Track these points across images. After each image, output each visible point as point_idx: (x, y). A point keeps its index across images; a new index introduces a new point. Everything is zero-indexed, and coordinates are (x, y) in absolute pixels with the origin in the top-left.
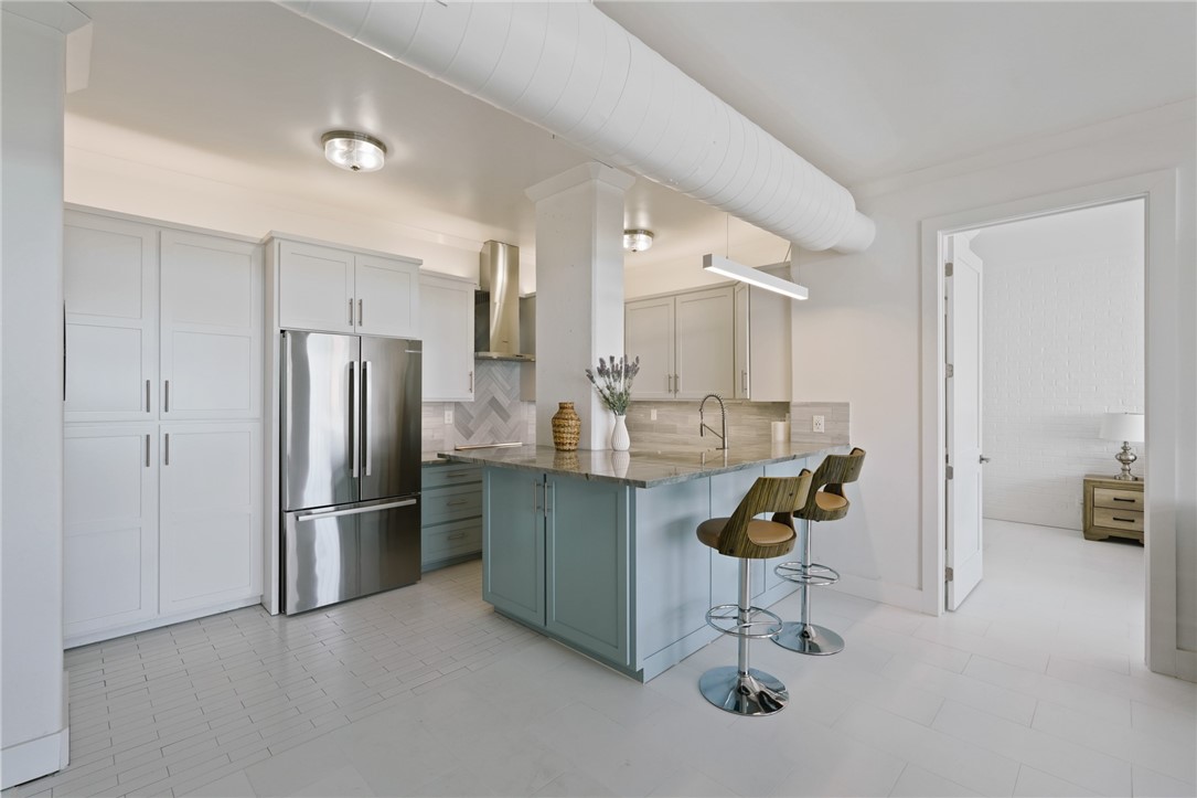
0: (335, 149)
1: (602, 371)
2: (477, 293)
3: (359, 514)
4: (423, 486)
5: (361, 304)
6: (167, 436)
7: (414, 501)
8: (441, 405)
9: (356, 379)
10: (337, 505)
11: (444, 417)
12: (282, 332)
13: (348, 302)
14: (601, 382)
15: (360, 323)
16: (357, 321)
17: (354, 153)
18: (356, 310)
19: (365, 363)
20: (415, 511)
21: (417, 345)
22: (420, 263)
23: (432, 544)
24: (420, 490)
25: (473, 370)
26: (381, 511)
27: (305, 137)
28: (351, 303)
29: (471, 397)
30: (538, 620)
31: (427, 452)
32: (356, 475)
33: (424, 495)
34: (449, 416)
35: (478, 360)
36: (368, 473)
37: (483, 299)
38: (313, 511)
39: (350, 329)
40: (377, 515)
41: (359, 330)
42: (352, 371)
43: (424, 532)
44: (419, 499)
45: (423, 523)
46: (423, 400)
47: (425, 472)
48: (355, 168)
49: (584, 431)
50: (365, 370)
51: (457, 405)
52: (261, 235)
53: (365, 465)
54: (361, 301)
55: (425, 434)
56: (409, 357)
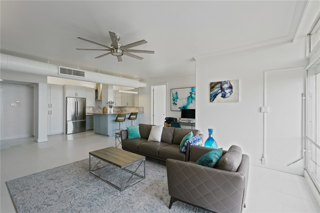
1: (109, 103)
2: (96, 90)
3: (76, 121)
4: (86, 118)
6: (51, 111)
8: (90, 107)
9: (76, 104)
10: (72, 120)
12: (66, 97)
14: (109, 104)
18: (76, 94)
19: (78, 101)
20: (85, 122)
21: (85, 99)
23: (88, 127)
25: (95, 102)
30: (99, 132)
32: (76, 116)
34: (91, 109)
35: (95, 100)
36: (78, 116)
37: (97, 91)
39: (75, 97)
40: (79, 122)
41: (77, 97)
42: (76, 102)
43: (86, 125)
44: (85, 120)
45: (86, 124)
46: (86, 106)
47: (86, 116)
49: (107, 110)
51: (93, 107)
52: (63, 84)
55: (86, 112)
56: (84, 101)
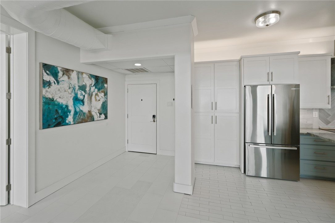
0: (260, 21)
3: (274, 149)
4: (301, 142)
5: (272, 74)
6: (216, 116)
7: (296, 149)
8: (311, 110)
9: (271, 99)
11: (313, 114)
12: (245, 86)
13: (267, 73)
15: (272, 80)
16: (271, 79)
17: (267, 20)
18: (270, 76)
19: (274, 95)
20: (297, 153)
21: (298, 86)
22: (299, 52)
24: (299, 145)
25: (330, 94)
26: (282, 149)
27: (249, 22)
28: (268, 74)
29: (329, 107)
31: (303, 128)
32: (270, 134)
33: (301, 147)
34: (316, 114)
36: (275, 134)
38: (260, 144)
39: (268, 83)
40: (280, 152)
41: (271, 83)
42: (268, 98)
44: (298, 148)
45: (301, 158)
47: (301, 137)
48: (267, 25)
50: (273, 97)
51: (320, 110)
52: (239, 58)
53: (274, 131)
54: (272, 72)
55: (302, 121)
56: (292, 92)
